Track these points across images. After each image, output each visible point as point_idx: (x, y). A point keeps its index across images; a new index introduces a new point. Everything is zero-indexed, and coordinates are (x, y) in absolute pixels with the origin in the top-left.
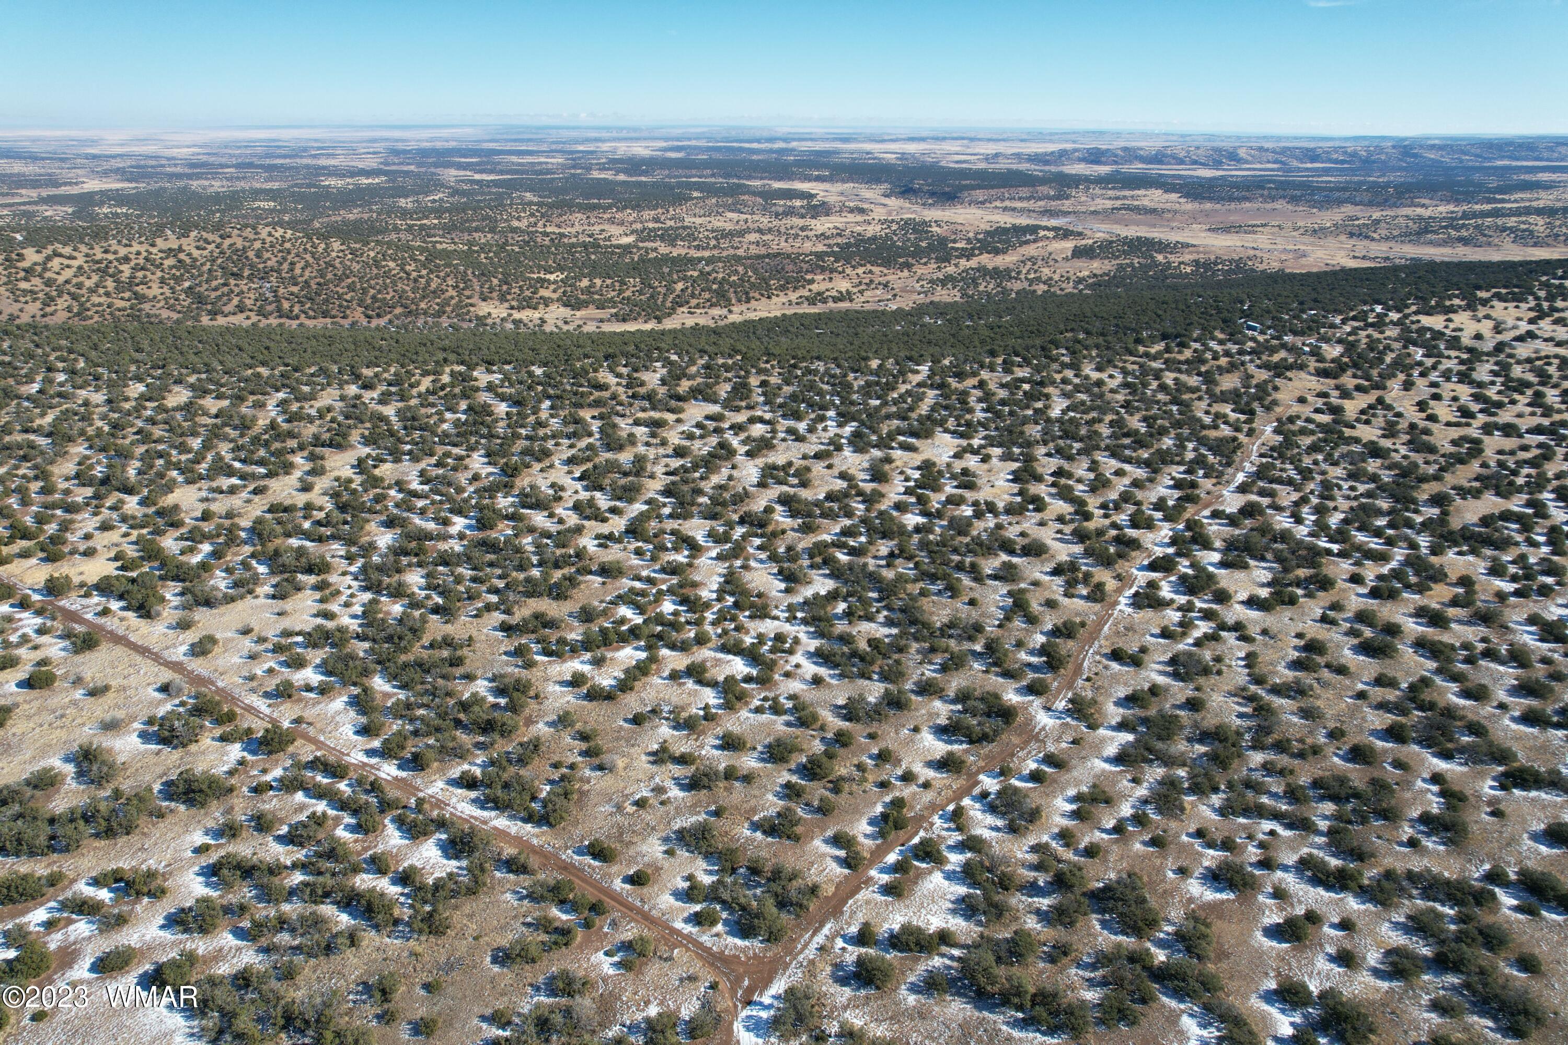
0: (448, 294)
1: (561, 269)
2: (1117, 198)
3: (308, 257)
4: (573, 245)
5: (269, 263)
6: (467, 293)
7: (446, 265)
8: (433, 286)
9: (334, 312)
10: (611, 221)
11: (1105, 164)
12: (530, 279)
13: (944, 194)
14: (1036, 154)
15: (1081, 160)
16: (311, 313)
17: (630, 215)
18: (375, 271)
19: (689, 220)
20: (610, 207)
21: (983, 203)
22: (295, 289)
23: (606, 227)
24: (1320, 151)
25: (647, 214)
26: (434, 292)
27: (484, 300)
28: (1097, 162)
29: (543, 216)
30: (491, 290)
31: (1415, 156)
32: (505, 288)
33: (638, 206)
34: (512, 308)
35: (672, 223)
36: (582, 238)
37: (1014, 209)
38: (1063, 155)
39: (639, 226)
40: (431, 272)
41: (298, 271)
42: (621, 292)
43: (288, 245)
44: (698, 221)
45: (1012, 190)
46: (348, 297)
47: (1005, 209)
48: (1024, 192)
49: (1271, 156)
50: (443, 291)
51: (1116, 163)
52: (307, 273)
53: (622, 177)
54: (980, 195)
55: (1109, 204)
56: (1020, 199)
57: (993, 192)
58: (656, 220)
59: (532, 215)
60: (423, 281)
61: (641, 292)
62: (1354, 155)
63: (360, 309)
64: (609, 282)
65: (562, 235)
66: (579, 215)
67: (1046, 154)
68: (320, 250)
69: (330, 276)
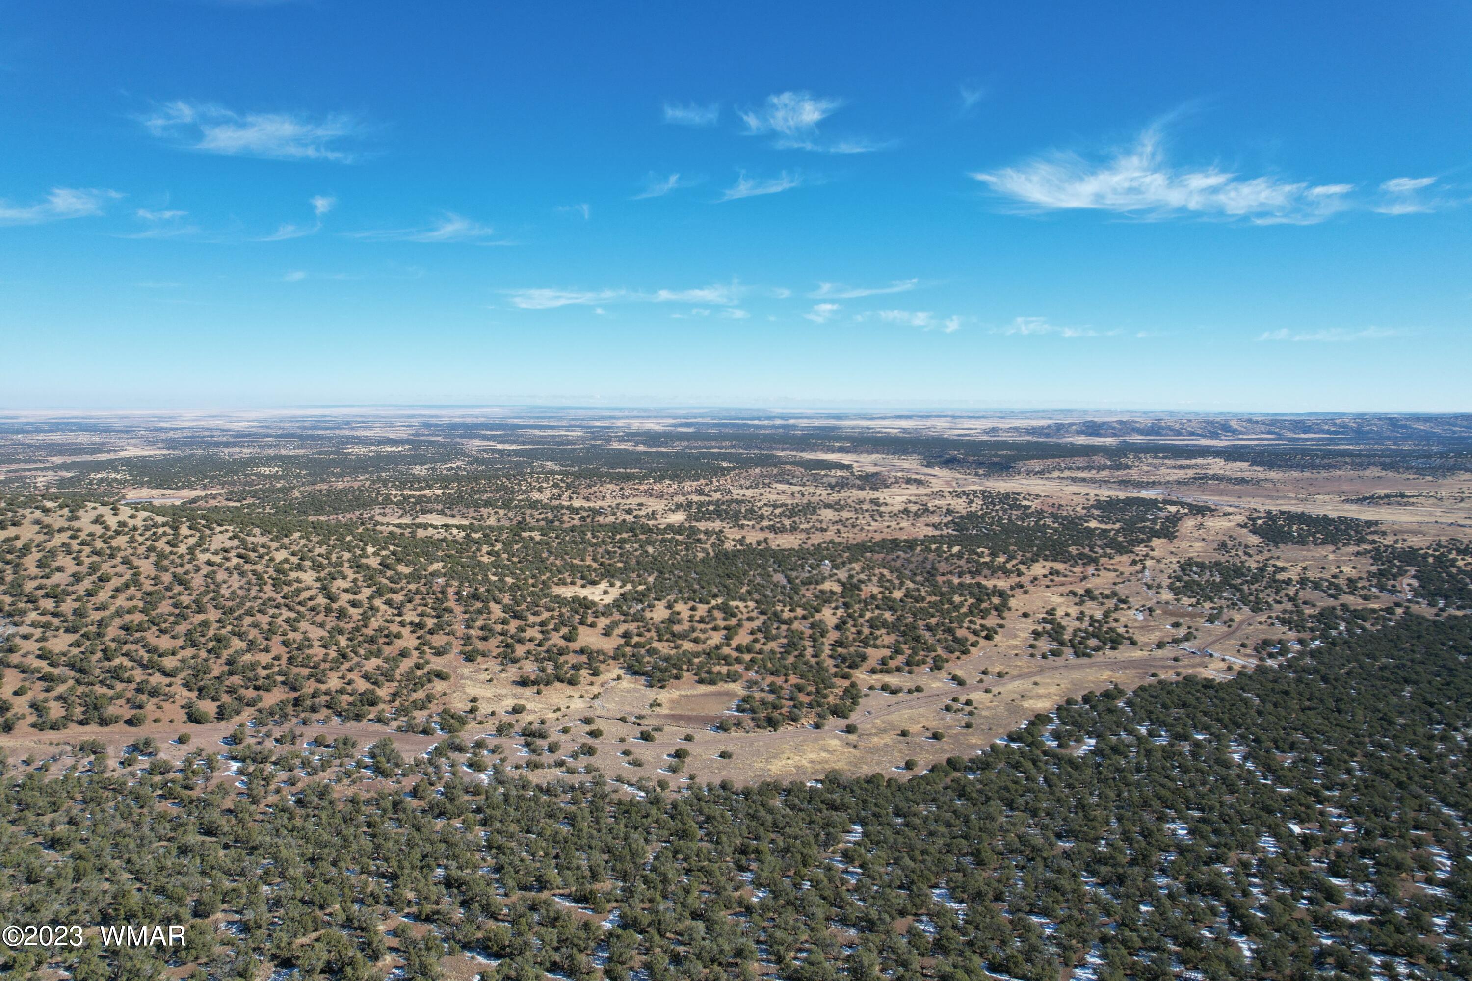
0: (400, 644)
1: (609, 573)
2: (1189, 467)
3: (147, 567)
4: (615, 528)
5: (57, 578)
6: (438, 640)
7: (414, 577)
8: (375, 623)
9: (111, 710)
10: (649, 493)
11: (1105, 436)
12: (559, 600)
13: (995, 464)
14: (1033, 428)
15: (1080, 433)
16: (56, 711)
17: (668, 486)
18: (269, 591)
19: (737, 493)
20: (646, 477)
21: (1041, 472)
22: (60, 643)
23: (643, 500)
24: (1309, 423)
25: (689, 485)
26: (372, 641)
27: (470, 658)
28: (1098, 435)
29: (568, 487)
30: (487, 633)
31: (1404, 427)
32: (513, 626)
33: (677, 476)
34: (524, 683)
35: (717, 496)
36: (622, 516)
37: (1083, 480)
38: (1060, 428)
39: (680, 499)
40: (379, 593)
41: (103, 596)
42: (730, 632)
43: (121, 541)
44: (749, 493)
45: (1067, 460)
46: (169, 663)
47: (1074, 480)
48: (1081, 461)
49: (1263, 428)
50: (391, 638)
51: (1115, 435)
52: (121, 601)
53: (641, 448)
54: (1036, 465)
55: (1181, 474)
56: (1078, 469)
57: (1048, 462)
58: (700, 492)
59: (556, 485)
60: (355, 612)
61: (764, 630)
62: (1344, 426)
63: (184, 695)
64: (702, 609)
65: (596, 512)
66: (611, 487)
67: (1043, 428)
68: (182, 549)
69: (165, 607)
